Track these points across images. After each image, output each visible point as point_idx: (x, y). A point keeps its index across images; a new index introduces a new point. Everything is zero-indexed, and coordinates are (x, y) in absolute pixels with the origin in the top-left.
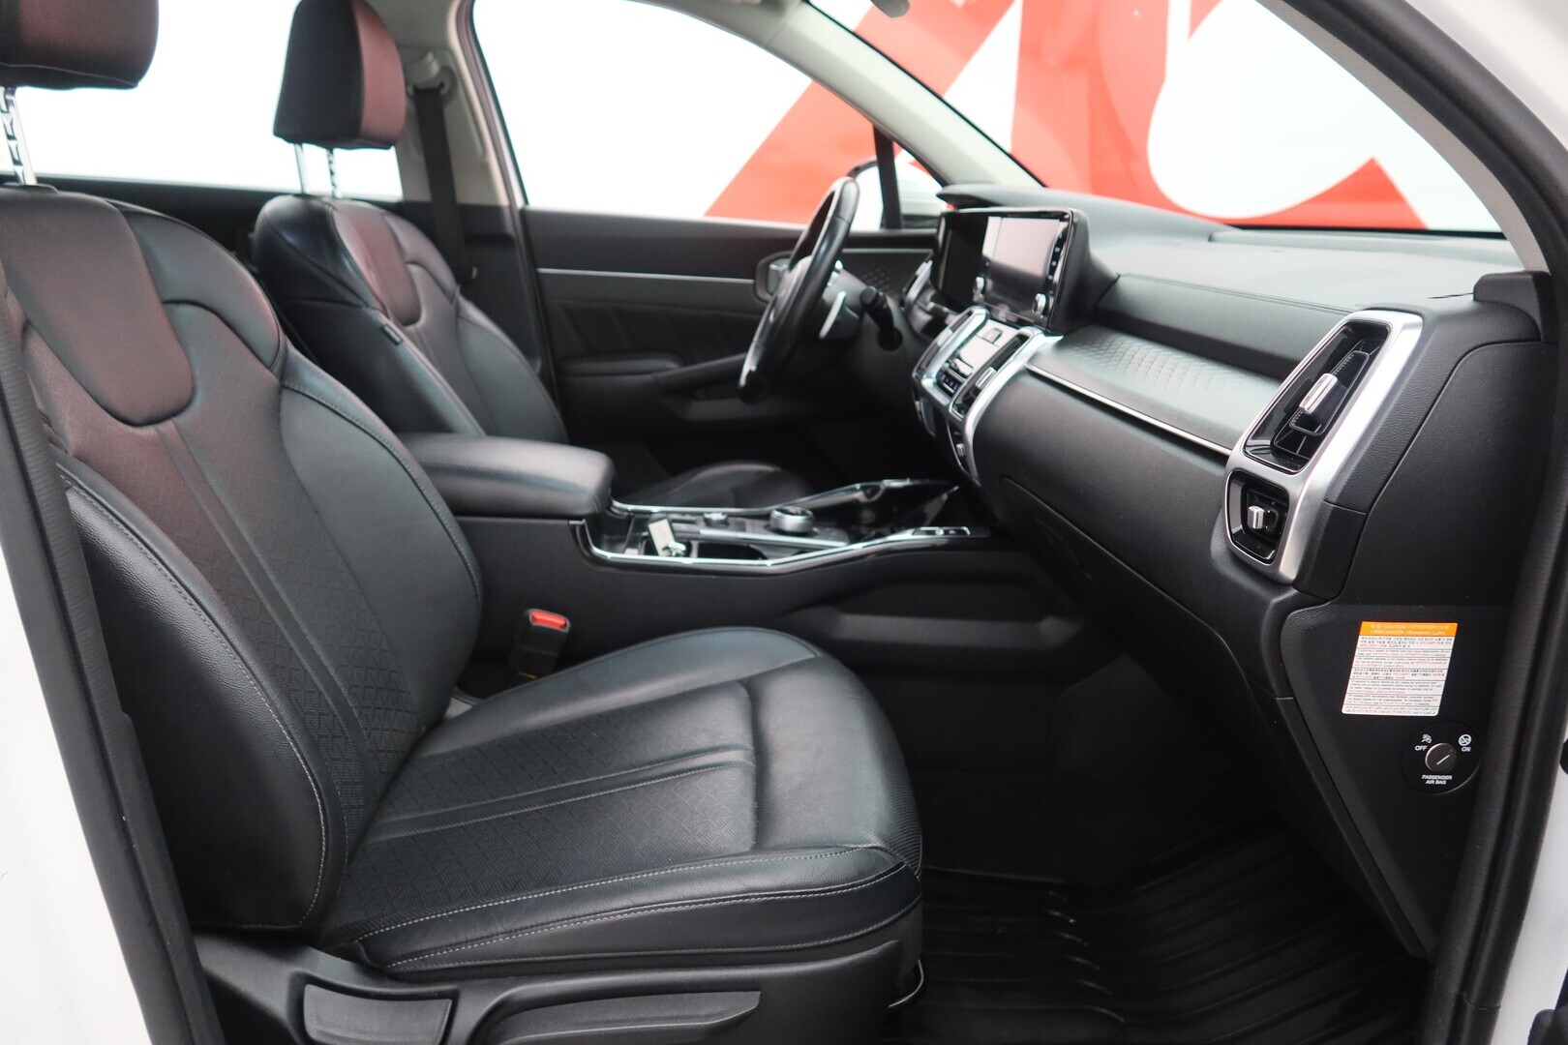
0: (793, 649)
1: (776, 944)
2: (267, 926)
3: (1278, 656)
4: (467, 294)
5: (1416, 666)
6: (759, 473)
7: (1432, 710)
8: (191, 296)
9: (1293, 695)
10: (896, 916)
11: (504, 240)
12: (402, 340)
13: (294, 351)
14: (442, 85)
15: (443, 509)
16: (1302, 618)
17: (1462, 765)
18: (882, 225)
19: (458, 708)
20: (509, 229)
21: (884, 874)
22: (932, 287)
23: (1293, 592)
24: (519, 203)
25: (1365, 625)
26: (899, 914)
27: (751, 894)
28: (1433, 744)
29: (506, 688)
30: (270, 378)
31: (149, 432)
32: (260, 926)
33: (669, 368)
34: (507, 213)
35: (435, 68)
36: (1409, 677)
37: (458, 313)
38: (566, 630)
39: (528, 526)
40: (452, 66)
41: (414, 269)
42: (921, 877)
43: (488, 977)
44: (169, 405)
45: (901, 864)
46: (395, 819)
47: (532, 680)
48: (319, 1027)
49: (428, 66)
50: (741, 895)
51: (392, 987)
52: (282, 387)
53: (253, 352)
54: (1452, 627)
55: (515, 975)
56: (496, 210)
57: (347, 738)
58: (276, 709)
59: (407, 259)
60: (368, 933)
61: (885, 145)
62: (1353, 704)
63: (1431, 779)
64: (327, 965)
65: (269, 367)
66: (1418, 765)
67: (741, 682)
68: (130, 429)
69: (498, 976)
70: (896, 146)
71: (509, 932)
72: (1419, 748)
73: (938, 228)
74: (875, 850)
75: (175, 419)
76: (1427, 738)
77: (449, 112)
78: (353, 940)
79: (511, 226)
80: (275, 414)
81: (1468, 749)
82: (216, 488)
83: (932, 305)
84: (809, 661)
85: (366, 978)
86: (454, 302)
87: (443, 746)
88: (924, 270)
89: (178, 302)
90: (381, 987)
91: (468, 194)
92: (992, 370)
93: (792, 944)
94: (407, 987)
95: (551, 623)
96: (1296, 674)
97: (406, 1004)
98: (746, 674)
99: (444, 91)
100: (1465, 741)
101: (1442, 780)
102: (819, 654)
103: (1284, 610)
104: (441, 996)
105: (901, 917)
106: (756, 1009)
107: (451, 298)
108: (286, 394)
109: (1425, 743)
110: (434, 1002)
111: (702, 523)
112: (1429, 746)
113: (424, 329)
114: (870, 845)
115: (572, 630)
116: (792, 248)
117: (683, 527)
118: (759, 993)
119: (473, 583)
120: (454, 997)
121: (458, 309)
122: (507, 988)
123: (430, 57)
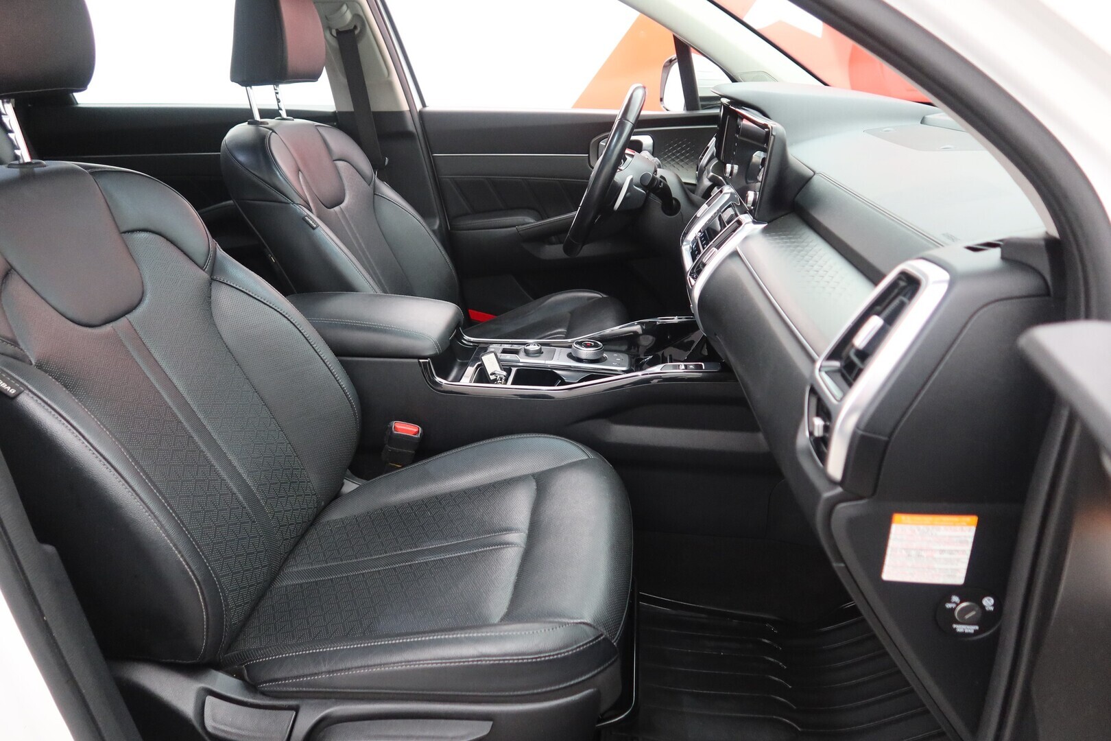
0: (573, 451)
1: (503, 691)
2: (177, 661)
3: (830, 536)
4: (381, 178)
5: (942, 547)
6: (590, 298)
7: (959, 578)
8: (142, 226)
9: (845, 563)
10: (593, 673)
11: (409, 135)
12: (318, 226)
13: (221, 253)
14: (355, 27)
15: (328, 355)
16: (846, 510)
17: (986, 620)
18: (684, 110)
19: (349, 486)
20: (411, 128)
21: (586, 644)
22: (716, 158)
23: (839, 490)
24: (419, 106)
25: (898, 518)
26: (596, 671)
27: (482, 659)
28: (961, 602)
29: (381, 474)
30: (204, 275)
31: (108, 328)
32: (173, 660)
33: (528, 222)
34: (408, 115)
35: (349, 16)
36: (937, 555)
37: (375, 192)
38: (418, 436)
39: (390, 363)
40: (361, 14)
41: (340, 164)
42: (617, 644)
43: (317, 698)
44: (123, 306)
45: (602, 635)
46: (295, 569)
47: (398, 468)
48: (214, 724)
49: (343, 15)
50: (476, 659)
51: (261, 699)
52: (212, 280)
53: (191, 258)
54: (974, 519)
55: (336, 698)
56: (400, 114)
57: (254, 522)
58: (165, 529)
59: (334, 158)
60: (250, 661)
61: (683, 50)
62: (890, 573)
63: (960, 628)
64: (223, 682)
65: (201, 268)
66: (950, 616)
67: (533, 475)
68: (89, 330)
69: (325, 698)
70: (692, 49)
71: (329, 672)
72: (949, 606)
73: (721, 111)
74: (582, 625)
75: (128, 316)
76: (955, 599)
77: (361, 46)
78: (242, 665)
79: (411, 125)
80: (207, 300)
81: (992, 609)
82: (158, 359)
83: (711, 174)
84: (582, 462)
85: (246, 692)
86: (372, 183)
87: (337, 514)
88: (712, 143)
89: (133, 231)
90: (254, 699)
91: (379, 104)
92: (715, 249)
93: (514, 691)
94: (270, 700)
95: (408, 431)
96: (845, 549)
97: (268, 712)
98: (538, 469)
99: (357, 32)
100: (988, 603)
101: (970, 629)
102: (592, 456)
103: (833, 503)
104: (290, 708)
105: (598, 673)
106: (489, 733)
107: (369, 182)
108: (214, 284)
109: (955, 603)
110: (286, 712)
111: (522, 353)
112: (957, 605)
113: (347, 207)
114: (579, 621)
115: (424, 435)
116: (610, 130)
117: (508, 357)
118: (491, 723)
119: (352, 406)
120: (296, 709)
121: (375, 189)
122: (330, 707)
123: (345, 7)
